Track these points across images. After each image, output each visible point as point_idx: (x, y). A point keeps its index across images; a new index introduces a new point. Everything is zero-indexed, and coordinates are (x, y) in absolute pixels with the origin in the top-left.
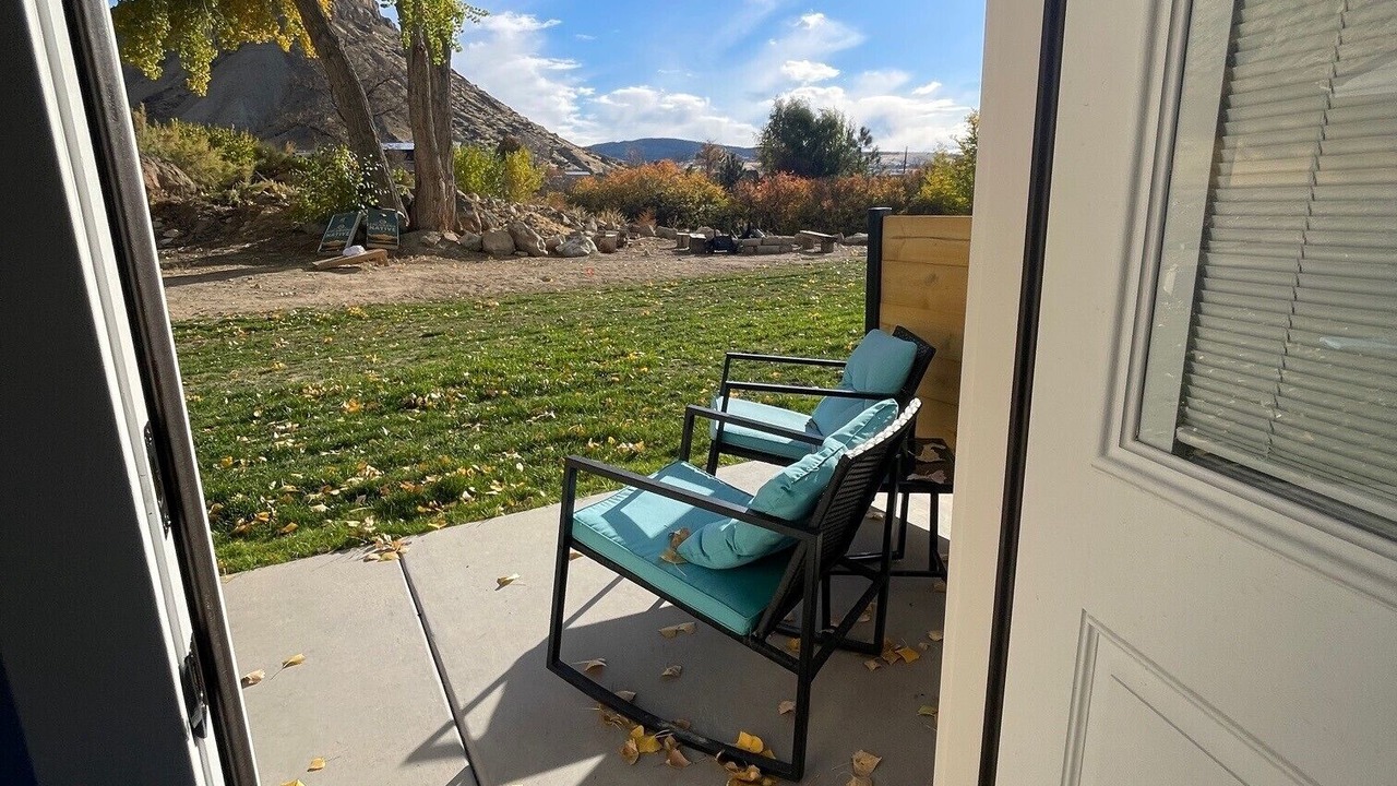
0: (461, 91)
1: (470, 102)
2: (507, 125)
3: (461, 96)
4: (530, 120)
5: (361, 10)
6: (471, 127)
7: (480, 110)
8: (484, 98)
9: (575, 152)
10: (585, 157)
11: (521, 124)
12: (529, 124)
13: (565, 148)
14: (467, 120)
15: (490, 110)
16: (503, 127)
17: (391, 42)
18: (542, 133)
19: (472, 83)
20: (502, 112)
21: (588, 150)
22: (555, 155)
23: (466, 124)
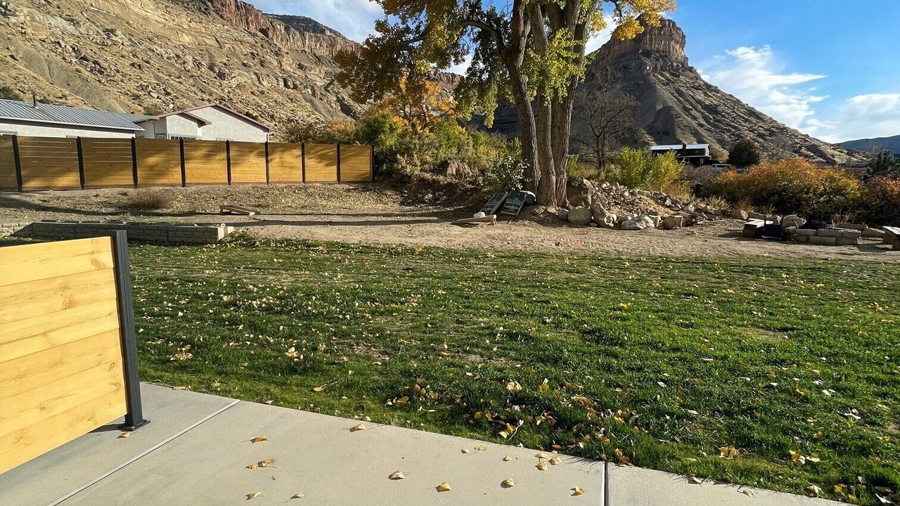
0: (734, 108)
1: (740, 116)
2: (766, 130)
3: (734, 112)
4: (786, 126)
5: (675, 64)
6: (738, 132)
7: (746, 121)
8: (752, 112)
9: (822, 148)
10: (832, 151)
11: (777, 129)
12: (785, 128)
13: (814, 145)
14: (735, 128)
15: (753, 120)
16: (762, 131)
17: (691, 81)
18: (794, 134)
19: (744, 102)
20: (763, 121)
21: (837, 147)
22: (803, 150)
23: (733, 130)
